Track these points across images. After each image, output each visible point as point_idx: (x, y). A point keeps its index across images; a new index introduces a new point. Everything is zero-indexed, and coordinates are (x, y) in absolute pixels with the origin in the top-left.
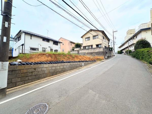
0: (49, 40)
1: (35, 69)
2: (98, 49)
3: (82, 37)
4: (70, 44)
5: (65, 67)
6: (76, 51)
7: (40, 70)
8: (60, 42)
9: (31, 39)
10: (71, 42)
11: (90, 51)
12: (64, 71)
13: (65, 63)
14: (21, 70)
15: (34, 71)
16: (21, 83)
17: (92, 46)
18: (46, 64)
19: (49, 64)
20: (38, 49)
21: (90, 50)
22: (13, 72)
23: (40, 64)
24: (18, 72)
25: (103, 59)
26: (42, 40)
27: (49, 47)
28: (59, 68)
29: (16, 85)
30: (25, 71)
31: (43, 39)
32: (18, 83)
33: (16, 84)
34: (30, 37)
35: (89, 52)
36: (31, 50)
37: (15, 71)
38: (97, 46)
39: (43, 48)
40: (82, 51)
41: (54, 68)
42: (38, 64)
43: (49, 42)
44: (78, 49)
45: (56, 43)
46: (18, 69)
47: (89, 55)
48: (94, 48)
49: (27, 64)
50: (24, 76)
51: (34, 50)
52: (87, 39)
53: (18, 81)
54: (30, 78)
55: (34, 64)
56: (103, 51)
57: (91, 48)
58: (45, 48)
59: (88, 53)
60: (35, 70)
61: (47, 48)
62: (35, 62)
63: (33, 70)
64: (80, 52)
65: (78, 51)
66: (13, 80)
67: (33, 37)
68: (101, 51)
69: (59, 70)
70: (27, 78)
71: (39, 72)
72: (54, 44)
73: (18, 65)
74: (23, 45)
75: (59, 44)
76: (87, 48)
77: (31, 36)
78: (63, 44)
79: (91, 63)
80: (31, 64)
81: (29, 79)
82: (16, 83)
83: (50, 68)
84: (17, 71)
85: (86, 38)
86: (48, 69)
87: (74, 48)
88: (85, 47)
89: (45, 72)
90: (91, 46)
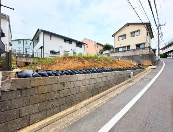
0: (72, 42)
1: (63, 84)
2: (141, 50)
3: (113, 36)
4: (96, 45)
5: (109, 78)
6: (105, 54)
7: (73, 87)
8: (84, 44)
9: (51, 39)
10: (98, 44)
11: (127, 54)
12: (108, 85)
13: (107, 71)
14: (40, 88)
15: (62, 88)
16: (40, 115)
17: (129, 47)
18: (81, 74)
19: (85, 73)
20: (59, 53)
21: (127, 52)
22: (24, 92)
23: (71, 74)
24: (34, 91)
25: (151, 66)
26: (63, 40)
27: (72, 50)
28: (100, 80)
29: (29, 122)
30: (46, 89)
32: (33, 117)
33: (29, 120)
34: (49, 37)
35: (125, 56)
36: (51, 54)
37: (27, 91)
38: (138, 46)
39: (64, 51)
40: (114, 54)
41: (93, 82)
42: (67, 74)
43: (71, 44)
44: (108, 52)
45: (80, 44)
46: (33, 84)
47: (126, 60)
48: (134, 50)
49: (49, 75)
50: (44, 100)
51: (55, 54)
52: (121, 38)
53: (34, 112)
54: (56, 103)
55: (61, 75)
56: (149, 53)
57: (127, 49)
58: (67, 51)
59: (123, 57)
60: (64, 87)
61: (69, 51)
62: (62, 71)
63: (60, 87)
64: (111, 56)
65: (108, 54)
66: (23, 109)
67: (52, 38)
68: (146, 53)
69: (102, 85)
70: (50, 105)
71: (70, 91)
72: (77, 46)
73: (33, 77)
74: (41, 48)
75: (83, 46)
76: (121, 50)
77: (51, 36)
78: (87, 47)
79: (140, 72)
80: (56, 75)
81: (53, 107)
82: (29, 117)
83: (88, 82)
84: (32, 90)
85: (119, 37)
86: (84, 83)
87: (103, 51)
88: (118, 48)
89: (81, 89)
90: (127, 48)
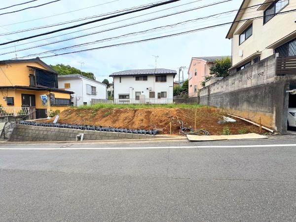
0: (147, 77)
4: (208, 68)
9: (120, 82)
10: (211, 63)
17: (257, 59)
20: (129, 96)
27: (147, 89)
31: (136, 77)
36: (120, 98)
39: (136, 92)
43: (146, 80)
45: (161, 77)
51: (123, 98)
56: (273, 79)
58: (140, 92)
61: (143, 92)
75: (169, 78)
77: (120, 78)
78: (196, 74)
85: (241, 33)
88: (237, 68)
90: (252, 63)
